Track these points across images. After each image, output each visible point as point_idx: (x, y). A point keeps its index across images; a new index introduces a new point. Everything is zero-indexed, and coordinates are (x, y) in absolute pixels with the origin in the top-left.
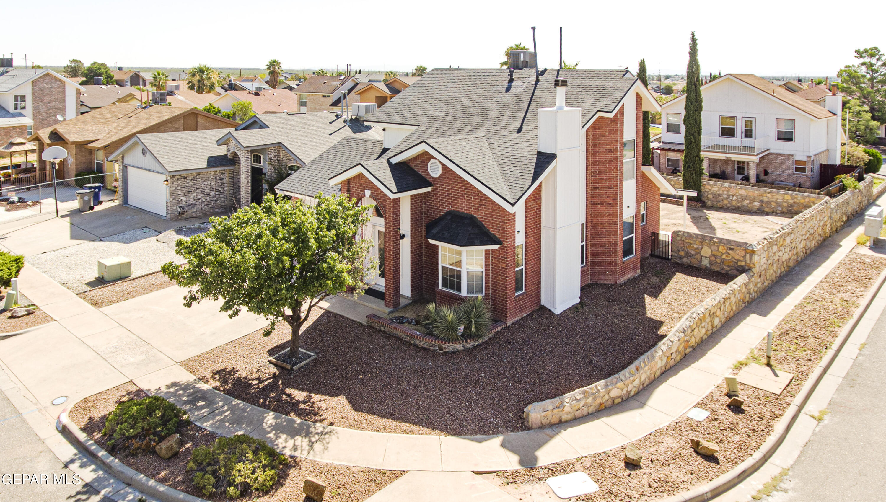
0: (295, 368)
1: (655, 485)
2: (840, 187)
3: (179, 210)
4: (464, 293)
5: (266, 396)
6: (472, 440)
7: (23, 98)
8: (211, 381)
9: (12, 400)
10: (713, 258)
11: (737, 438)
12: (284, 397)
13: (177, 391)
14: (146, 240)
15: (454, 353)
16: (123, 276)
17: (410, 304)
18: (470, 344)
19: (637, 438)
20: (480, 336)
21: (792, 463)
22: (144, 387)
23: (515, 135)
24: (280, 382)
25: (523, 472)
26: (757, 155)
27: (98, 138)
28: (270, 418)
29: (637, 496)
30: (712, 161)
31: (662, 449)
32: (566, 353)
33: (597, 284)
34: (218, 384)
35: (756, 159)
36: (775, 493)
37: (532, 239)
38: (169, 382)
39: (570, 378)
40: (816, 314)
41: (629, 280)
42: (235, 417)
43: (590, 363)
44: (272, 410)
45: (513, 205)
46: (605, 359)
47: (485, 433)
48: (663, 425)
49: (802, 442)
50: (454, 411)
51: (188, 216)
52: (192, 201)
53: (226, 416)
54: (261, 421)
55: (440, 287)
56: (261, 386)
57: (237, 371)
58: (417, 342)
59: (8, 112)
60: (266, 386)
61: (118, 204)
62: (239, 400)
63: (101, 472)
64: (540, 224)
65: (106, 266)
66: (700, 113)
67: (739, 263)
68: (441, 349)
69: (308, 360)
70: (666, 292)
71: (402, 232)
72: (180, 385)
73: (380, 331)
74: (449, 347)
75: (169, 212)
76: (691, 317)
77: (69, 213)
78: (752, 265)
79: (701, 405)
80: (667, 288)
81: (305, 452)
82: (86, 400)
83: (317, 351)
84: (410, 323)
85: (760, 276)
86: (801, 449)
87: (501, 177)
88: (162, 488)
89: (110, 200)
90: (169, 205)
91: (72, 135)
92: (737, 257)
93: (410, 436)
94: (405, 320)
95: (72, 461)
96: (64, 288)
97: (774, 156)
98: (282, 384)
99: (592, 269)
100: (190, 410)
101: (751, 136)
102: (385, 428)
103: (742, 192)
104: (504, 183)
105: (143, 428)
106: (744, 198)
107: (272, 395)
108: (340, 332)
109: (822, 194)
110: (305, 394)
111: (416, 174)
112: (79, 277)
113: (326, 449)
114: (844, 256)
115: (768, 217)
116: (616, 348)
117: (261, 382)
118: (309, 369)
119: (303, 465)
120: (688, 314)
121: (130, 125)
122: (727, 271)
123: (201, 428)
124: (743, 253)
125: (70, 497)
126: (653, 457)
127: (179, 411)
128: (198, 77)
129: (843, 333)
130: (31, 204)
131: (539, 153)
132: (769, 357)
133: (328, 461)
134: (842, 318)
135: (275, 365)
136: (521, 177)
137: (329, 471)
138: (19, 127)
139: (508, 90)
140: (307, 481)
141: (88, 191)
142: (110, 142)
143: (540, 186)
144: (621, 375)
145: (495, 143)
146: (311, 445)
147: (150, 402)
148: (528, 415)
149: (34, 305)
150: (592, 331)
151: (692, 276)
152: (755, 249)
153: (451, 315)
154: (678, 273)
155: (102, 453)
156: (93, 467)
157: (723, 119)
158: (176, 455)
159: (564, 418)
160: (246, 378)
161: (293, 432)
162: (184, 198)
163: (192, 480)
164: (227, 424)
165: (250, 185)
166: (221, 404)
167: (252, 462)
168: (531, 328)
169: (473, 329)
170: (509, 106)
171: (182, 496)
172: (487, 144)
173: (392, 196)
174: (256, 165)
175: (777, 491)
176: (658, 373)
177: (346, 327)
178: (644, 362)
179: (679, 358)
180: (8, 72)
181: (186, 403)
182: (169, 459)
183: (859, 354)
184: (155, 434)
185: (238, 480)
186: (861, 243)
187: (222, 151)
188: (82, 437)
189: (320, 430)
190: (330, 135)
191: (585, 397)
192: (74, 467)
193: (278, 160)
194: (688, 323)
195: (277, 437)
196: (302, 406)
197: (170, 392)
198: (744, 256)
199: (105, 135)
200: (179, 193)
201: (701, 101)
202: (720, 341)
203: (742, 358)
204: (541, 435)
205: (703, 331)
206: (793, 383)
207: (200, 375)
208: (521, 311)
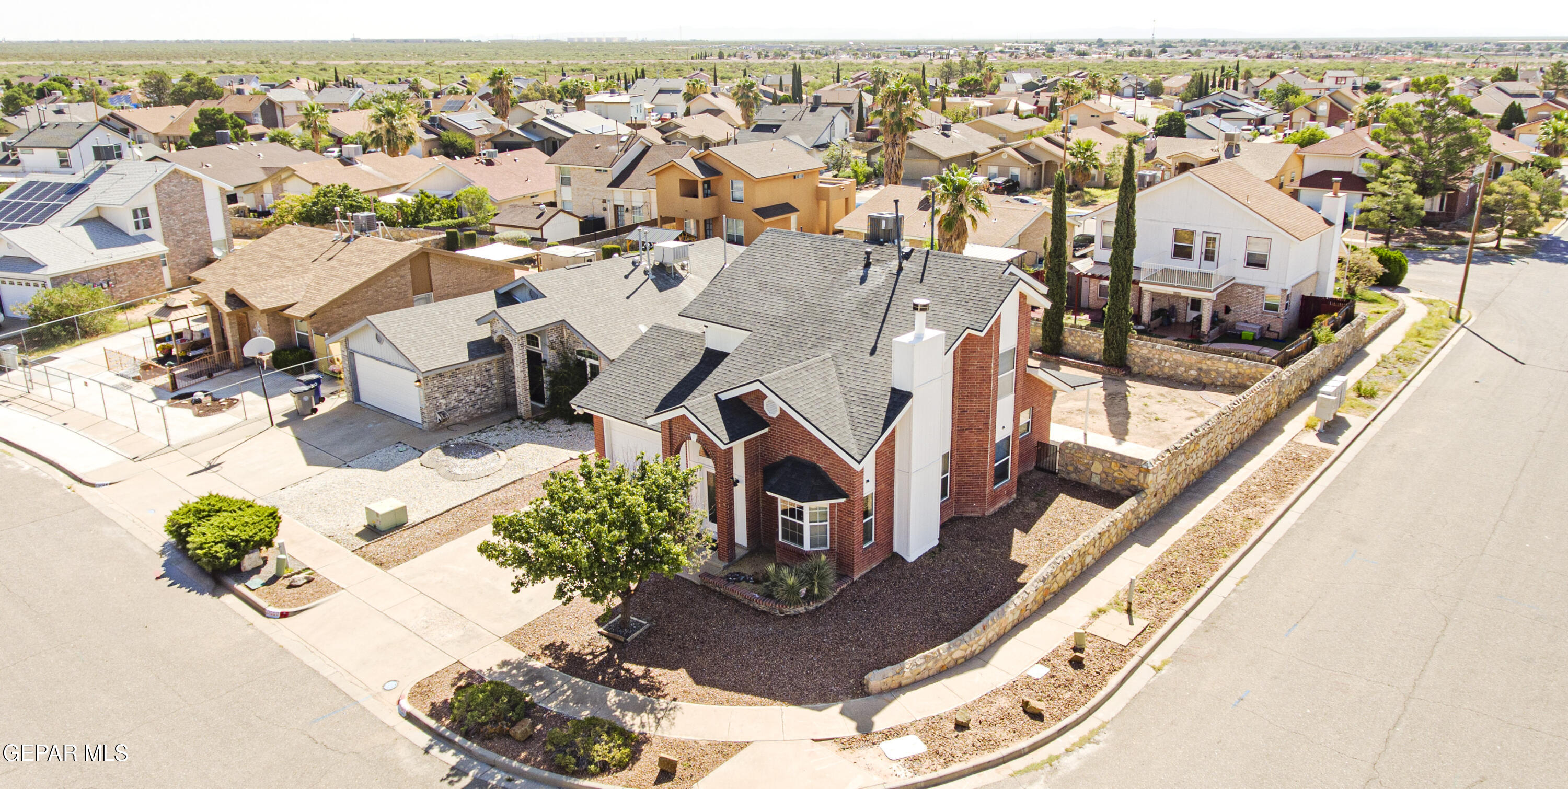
0: (629, 639)
1: (979, 744)
2: (1308, 343)
3: (439, 417)
4: (807, 547)
5: (604, 673)
6: (813, 709)
7: (145, 211)
8: (542, 657)
9: (340, 686)
10: (1104, 476)
11: (1068, 695)
12: (623, 672)
13: (510, 670)
14: (407, 464)
15: (795, 616)
16: (399, 523)
17: (746, 555)
18: (812, 606)
19: (972, 700)
20: (823, 598)
21: (1113, 715)
22: (476, 668)
23: (867, 357)
24: (616, 656)
25: (859, 738)
26: (1214, 290)
27: (296, 299)
28: (612, 696)
29: (960, 755)
30: (1155, 296)
31: (994, 709)
32: (915, 610)
33: (962, 518)
34: (550, 660)
35: (1213, 296)
36: (1087, 745)
37: (883, 486)
38: (499, 661)
39: (915, 639)
40: (1206, 540)
41: (1001, 508)
42: (577, 696)
43: (939, 620)
44: (613, 687)
45: (859, 462)
46: (955, 615)
47: (825, 701)
48: (1000, 685)
49: (1131, 695)
50: (795, 680)
51: (451, 423)
52: (453, 403)
53: (568, 696)
54: (604, 699)
55: (780, 539)
56: (596, 661)
57: (568, 645)
58: (757, 605)
59: (127, 235)
60: (602, 661)
61: (345, 400)
62: (578, 677)
63: (462, 756)
64: (893, 468)
65: (378, 514)
66: (1132, 252)
67: (1132, 483)
68: (782, 613)
69: (641, 630)
70: (1041, 525)
71: (735, 477)
72: (512, 664)
73: (715, 591)
74: (791, 611)
75: (426, 420)
76: (1054, 563)
77: (286, 419)
78: (1145, 486)
79: (1044, 661)
80: (1043, 517)
81: (653, 729)
82: (419, 685)
83: (649, 618)
84: (748, 581)
85: (1155, 496)
86: (1128, 701)
87: (847, 423)
88: (526, 768)
89: (332, 394)
90: (425, 411)
91: (259, 299)
92: (1130, 476)
93: (753, 707)
94: (743, 578)
95: (430, 747)
96: (330, 542)
97: (1240, 288)
98: (618, 658)
99: (958, 501)
100: (530, 691)
101: (1212, 260)
102: (727, 701)
103: (1177, 357)
104: (851, 431)
105: (493, 714)
106: (1178, 364)
107: (610, 671)
108: (671, 593)
109: (1273, 364)
110: (643, 668)
111: (750, 412)
112: (343, 525)
113: (673, 724)
114: (1279, 449)
115: (1205, 394)
116: (970, 601)
117: (596, 657)
118: (644, 640)
119: (654, 740)
120: (1052, 560)
121: (335, 276)
122: (1118, 491)
123: (547, 710)
124: (1137, 472)
125: (442, 780)
126: (982, 718)
127: (521, 693)
128: (385, 124)
129: (1225, 565)
130: (226, 403)
131: (894, 391)
132: (1130, 604)
133: (676, 737)
134: (1235, 545)
135: (608, 637)
136: (871, 424)
137: (678, 746)
138: (149, 259)
139: (863, 280)
140: (661, 758)
141: (306, 388)
142: (315, 309)
143: (894, 431)
144: (966, 636)
145: (844, 369)
146: (658, 721)
147: (492, 689)
148: (868, 682)
149: (309, 569)
150: (946, 581)
151: (1077, 498)
152: (1150, 468)
153: (792, 579)
154: (1061, 495)
155: (458, 739)
156: (452, 751)
157: (1177, 234)
158: (530, 738)
159: (904, 682)
160: (578, 653)
161: (639, 709)
162: (443, 401)
163: (553, 760)
164: (571, 704)
165: (527, 379)
166: (559, 683)
167: (607, 743)
168: (880, 582)
169: (816, 591)
170: (864, 307)
171: (546, 774)
172: (834, 370)
173: (723, 447)
174: (533, 349)
175: (1090, 743)
176: (1009, 627)
177: (677, 588)
178: (993, 620)
179: (1035, 608)
180: (109, 167)
181: (524, 683)
182: (524, 742)
183: (1234, 590)
184: (505, 719)
185: (597, 759)
186: (1309, 427)
187: (483, 332)
188: (432, 723)
189: (664, 706)
190: (628, 298)
191: (926, 662)
192: (435, 751)
193: (562, 342)
194: (1049, 570)
195: (624, 716)
196: (643, 682)
197: (503, 673)
198: (1138, 476)
199: (303, 293)
200: (437, 395)
201: (1134, 235)
202: (1086, 583)
203: (1102, 604)
204: (880, 701)
205: (1070, 573)
206: (1147, 630)
207: (531, 651)
208: (870, 562)
